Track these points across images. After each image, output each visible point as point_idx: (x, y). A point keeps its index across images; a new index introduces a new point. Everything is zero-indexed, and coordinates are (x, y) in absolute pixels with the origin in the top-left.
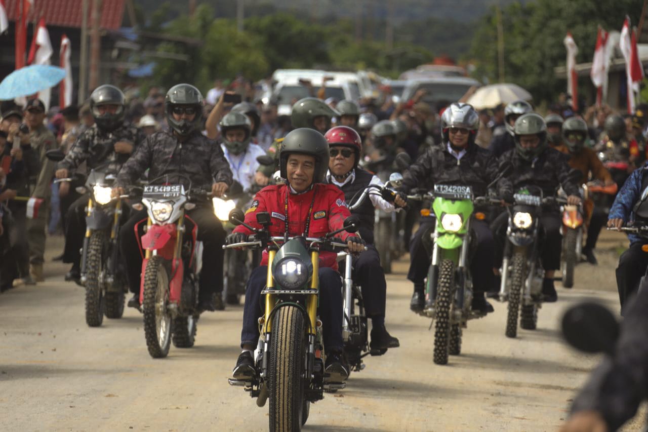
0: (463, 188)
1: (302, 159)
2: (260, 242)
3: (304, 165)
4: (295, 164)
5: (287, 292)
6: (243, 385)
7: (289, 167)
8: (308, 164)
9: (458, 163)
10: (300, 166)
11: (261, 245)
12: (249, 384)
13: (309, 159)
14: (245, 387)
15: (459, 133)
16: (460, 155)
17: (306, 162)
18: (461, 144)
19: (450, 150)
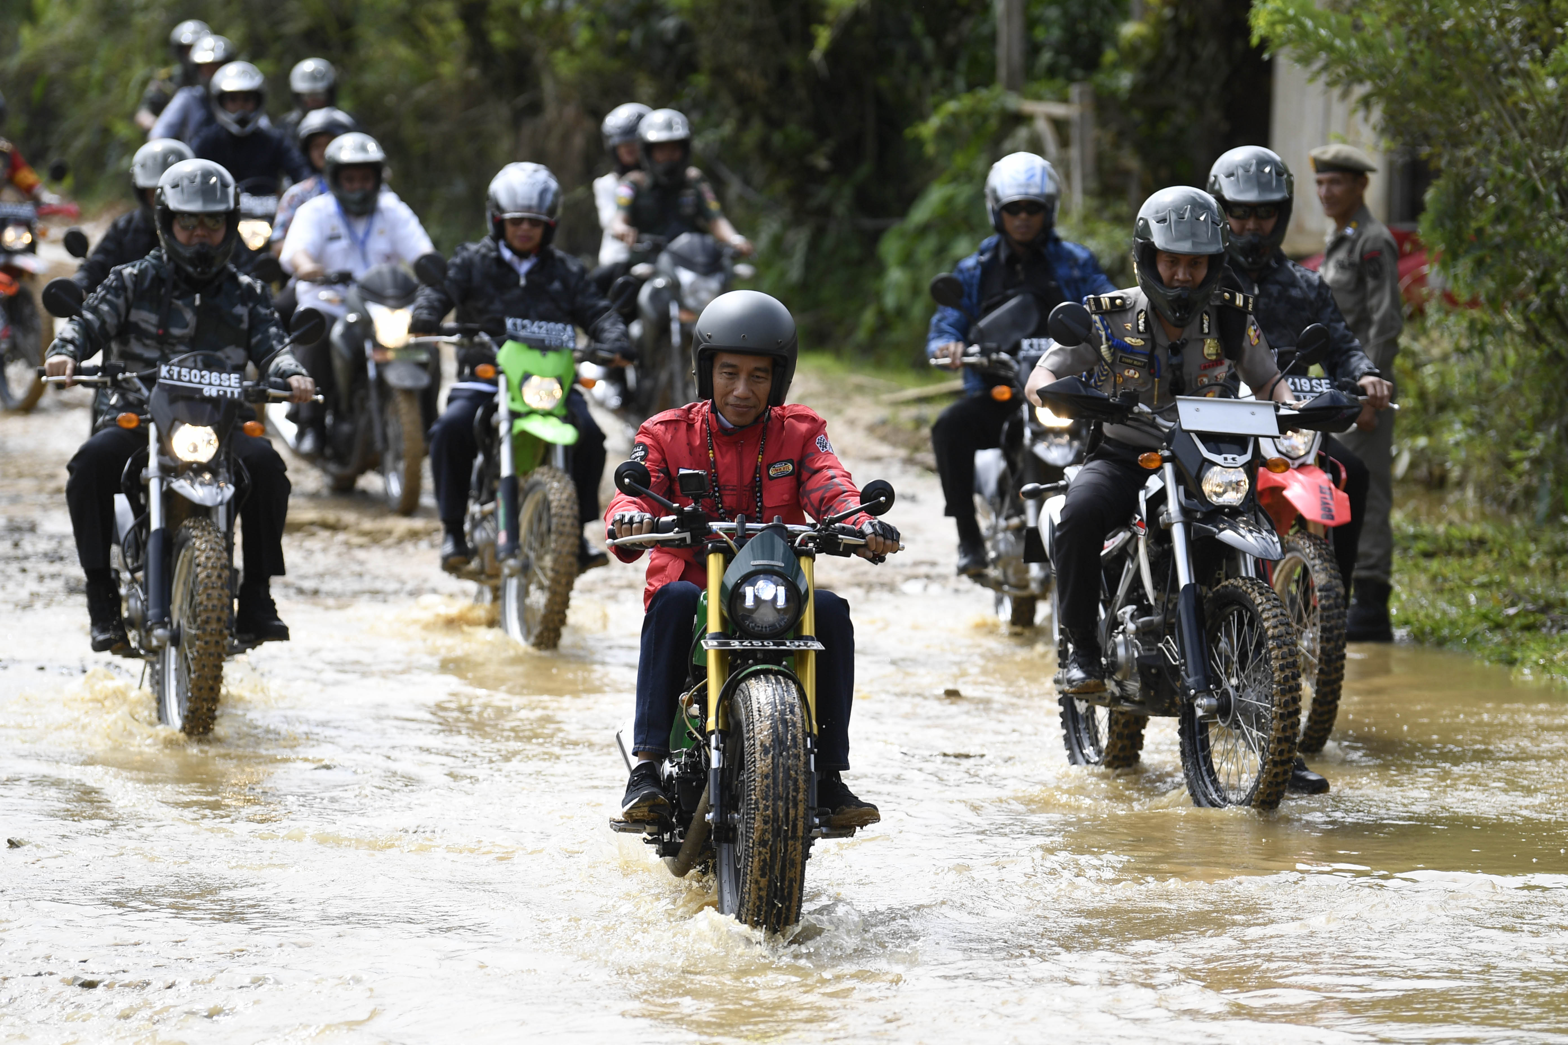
0: (560, 326)
1: (748, 364)
2: (687, 535)
3: (752, 377)
4: (733, 375)
5: (757, 644)
6: (638, 831)
7: (719, 380)
8: (759, 374)
9: (523, 282)
10: (743, 377)
11: (688, 541)
12: (654, 829)
13: (762, 363)
14: (645, 835)
15: (525, 226)
16: (524, 267)
17: (757, 369)
18: (529, 245)
19: (507, 254)
